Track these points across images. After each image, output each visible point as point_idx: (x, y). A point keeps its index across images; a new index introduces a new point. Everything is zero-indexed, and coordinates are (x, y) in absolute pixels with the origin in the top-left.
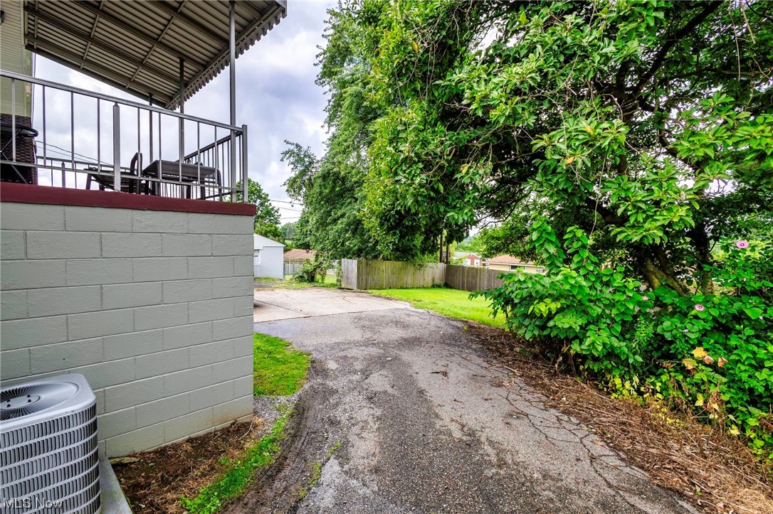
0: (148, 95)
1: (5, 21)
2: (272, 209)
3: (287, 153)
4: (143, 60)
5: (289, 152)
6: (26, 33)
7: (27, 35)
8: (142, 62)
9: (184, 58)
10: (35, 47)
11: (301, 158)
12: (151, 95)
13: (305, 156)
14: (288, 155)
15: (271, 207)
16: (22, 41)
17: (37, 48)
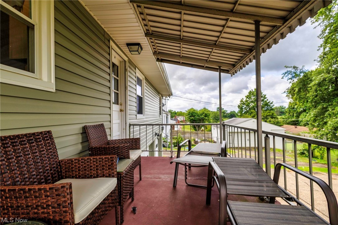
0: (218, 67)
1: (143, 49)
2: (269, 102)
3: (286, 73)
4: (216, 41)
5: (287, 72)
6: (154, 52)
7: (155, 53)
8: (215, 44)
9: (259, 19)
10: (160, 59)
11: (297, 75)
12: (220, 67)
13: (301, 72)
14: (286, 75)
15: (268, 101)
16: (154, 58)
17: (161, 59)
